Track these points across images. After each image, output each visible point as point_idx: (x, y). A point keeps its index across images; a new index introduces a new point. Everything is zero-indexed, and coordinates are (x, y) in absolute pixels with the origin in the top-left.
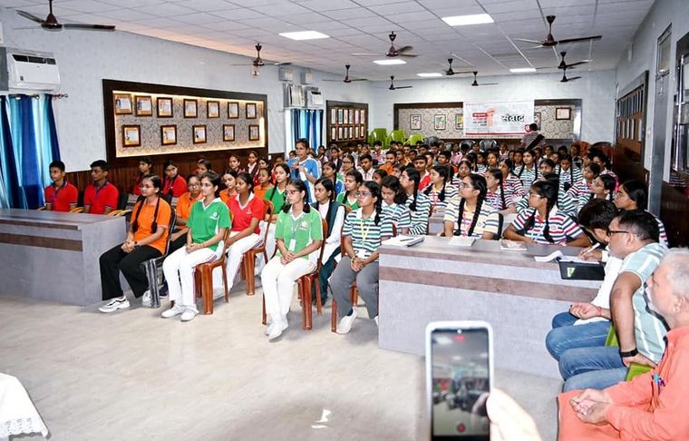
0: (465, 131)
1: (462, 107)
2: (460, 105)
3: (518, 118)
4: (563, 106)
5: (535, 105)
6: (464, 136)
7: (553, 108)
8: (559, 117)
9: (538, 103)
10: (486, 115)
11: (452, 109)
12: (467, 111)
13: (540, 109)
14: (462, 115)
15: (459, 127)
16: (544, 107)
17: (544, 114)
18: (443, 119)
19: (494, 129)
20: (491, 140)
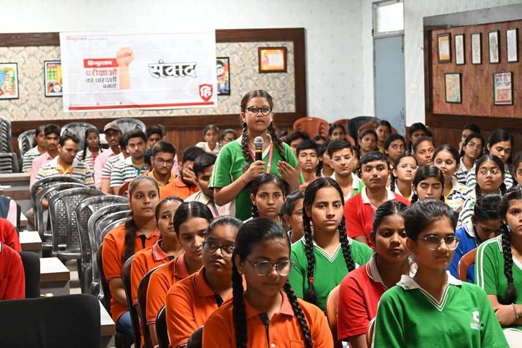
0: (67, 102)
1: (58, 44)
2: (52, 40)
3: (184, 70)
4: (271, 44)
5: (218, 41)
6: (65, 114)
7: (251, 47)
8: (265, 67)
9: (224, 36)
10: (115, 63)
11: (32, 49)
12: (70, 53)
13: (229, 48)
14: (59, 63)
15: (52, 92)
16: (235, 46)
17: (235, 60)
18: (11, 74)
19: (133, 96)
20: (130, 121)
